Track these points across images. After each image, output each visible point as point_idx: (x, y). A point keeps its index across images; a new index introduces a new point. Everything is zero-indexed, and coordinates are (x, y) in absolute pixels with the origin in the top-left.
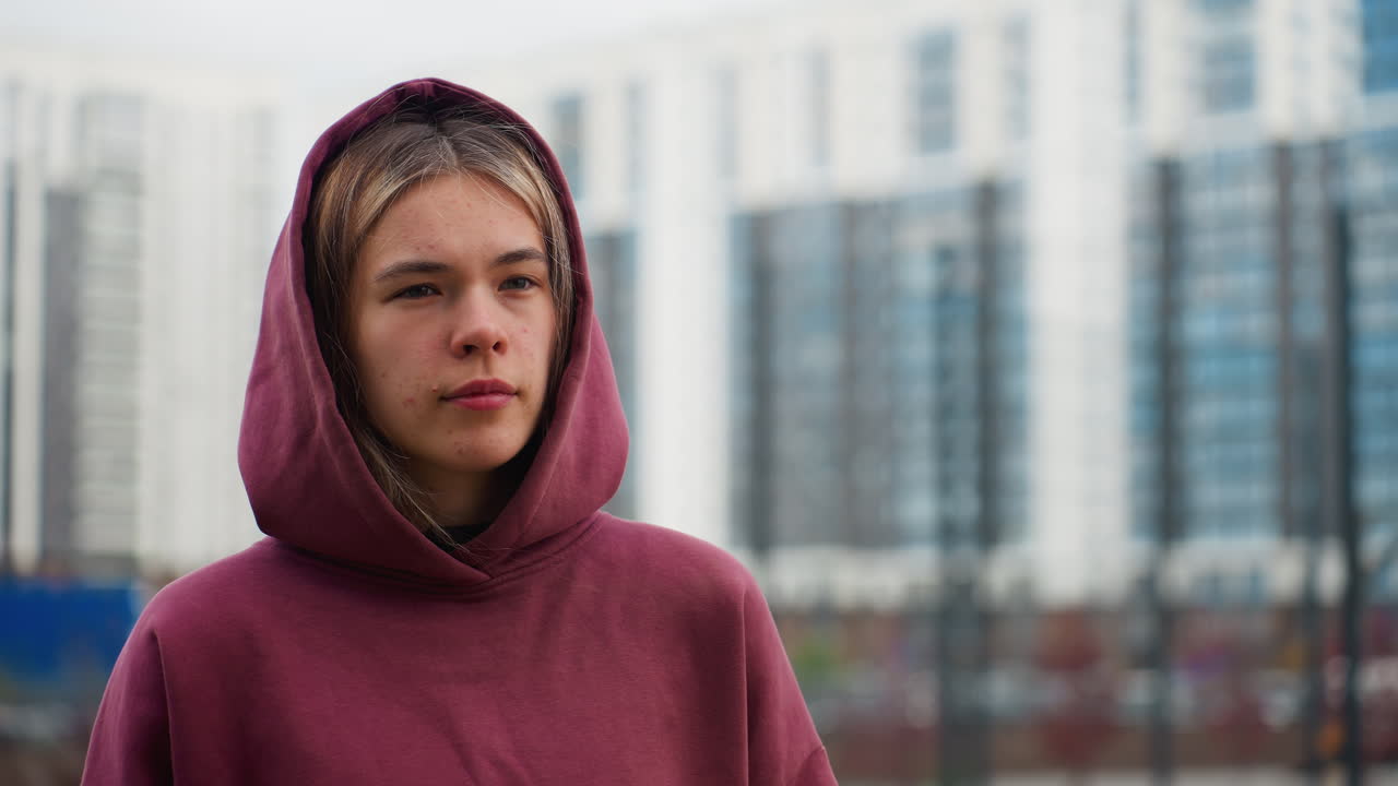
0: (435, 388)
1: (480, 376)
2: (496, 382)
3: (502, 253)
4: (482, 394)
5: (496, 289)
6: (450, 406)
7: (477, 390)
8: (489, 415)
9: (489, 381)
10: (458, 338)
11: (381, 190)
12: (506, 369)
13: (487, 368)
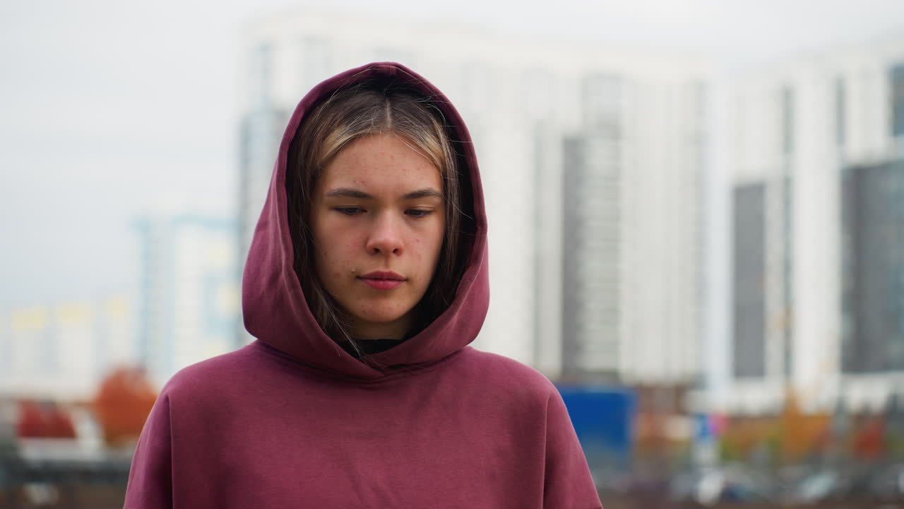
0: (353, 270)
1: (382, 269)
2: (391, 274)
3: (408, 192)
4: (381, 279)
5: (402, 212)
6: (361, 283)
7: (378, 277)
8: (385, 292)
9: (386, 273)
10: (371, 243)
11: (339, 137)
12: (399, 266)
13: (387, 265)
